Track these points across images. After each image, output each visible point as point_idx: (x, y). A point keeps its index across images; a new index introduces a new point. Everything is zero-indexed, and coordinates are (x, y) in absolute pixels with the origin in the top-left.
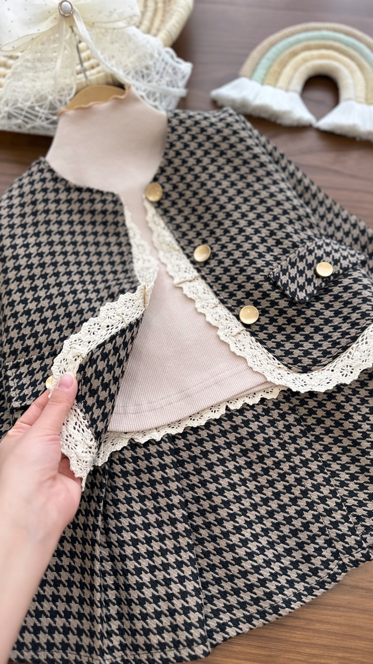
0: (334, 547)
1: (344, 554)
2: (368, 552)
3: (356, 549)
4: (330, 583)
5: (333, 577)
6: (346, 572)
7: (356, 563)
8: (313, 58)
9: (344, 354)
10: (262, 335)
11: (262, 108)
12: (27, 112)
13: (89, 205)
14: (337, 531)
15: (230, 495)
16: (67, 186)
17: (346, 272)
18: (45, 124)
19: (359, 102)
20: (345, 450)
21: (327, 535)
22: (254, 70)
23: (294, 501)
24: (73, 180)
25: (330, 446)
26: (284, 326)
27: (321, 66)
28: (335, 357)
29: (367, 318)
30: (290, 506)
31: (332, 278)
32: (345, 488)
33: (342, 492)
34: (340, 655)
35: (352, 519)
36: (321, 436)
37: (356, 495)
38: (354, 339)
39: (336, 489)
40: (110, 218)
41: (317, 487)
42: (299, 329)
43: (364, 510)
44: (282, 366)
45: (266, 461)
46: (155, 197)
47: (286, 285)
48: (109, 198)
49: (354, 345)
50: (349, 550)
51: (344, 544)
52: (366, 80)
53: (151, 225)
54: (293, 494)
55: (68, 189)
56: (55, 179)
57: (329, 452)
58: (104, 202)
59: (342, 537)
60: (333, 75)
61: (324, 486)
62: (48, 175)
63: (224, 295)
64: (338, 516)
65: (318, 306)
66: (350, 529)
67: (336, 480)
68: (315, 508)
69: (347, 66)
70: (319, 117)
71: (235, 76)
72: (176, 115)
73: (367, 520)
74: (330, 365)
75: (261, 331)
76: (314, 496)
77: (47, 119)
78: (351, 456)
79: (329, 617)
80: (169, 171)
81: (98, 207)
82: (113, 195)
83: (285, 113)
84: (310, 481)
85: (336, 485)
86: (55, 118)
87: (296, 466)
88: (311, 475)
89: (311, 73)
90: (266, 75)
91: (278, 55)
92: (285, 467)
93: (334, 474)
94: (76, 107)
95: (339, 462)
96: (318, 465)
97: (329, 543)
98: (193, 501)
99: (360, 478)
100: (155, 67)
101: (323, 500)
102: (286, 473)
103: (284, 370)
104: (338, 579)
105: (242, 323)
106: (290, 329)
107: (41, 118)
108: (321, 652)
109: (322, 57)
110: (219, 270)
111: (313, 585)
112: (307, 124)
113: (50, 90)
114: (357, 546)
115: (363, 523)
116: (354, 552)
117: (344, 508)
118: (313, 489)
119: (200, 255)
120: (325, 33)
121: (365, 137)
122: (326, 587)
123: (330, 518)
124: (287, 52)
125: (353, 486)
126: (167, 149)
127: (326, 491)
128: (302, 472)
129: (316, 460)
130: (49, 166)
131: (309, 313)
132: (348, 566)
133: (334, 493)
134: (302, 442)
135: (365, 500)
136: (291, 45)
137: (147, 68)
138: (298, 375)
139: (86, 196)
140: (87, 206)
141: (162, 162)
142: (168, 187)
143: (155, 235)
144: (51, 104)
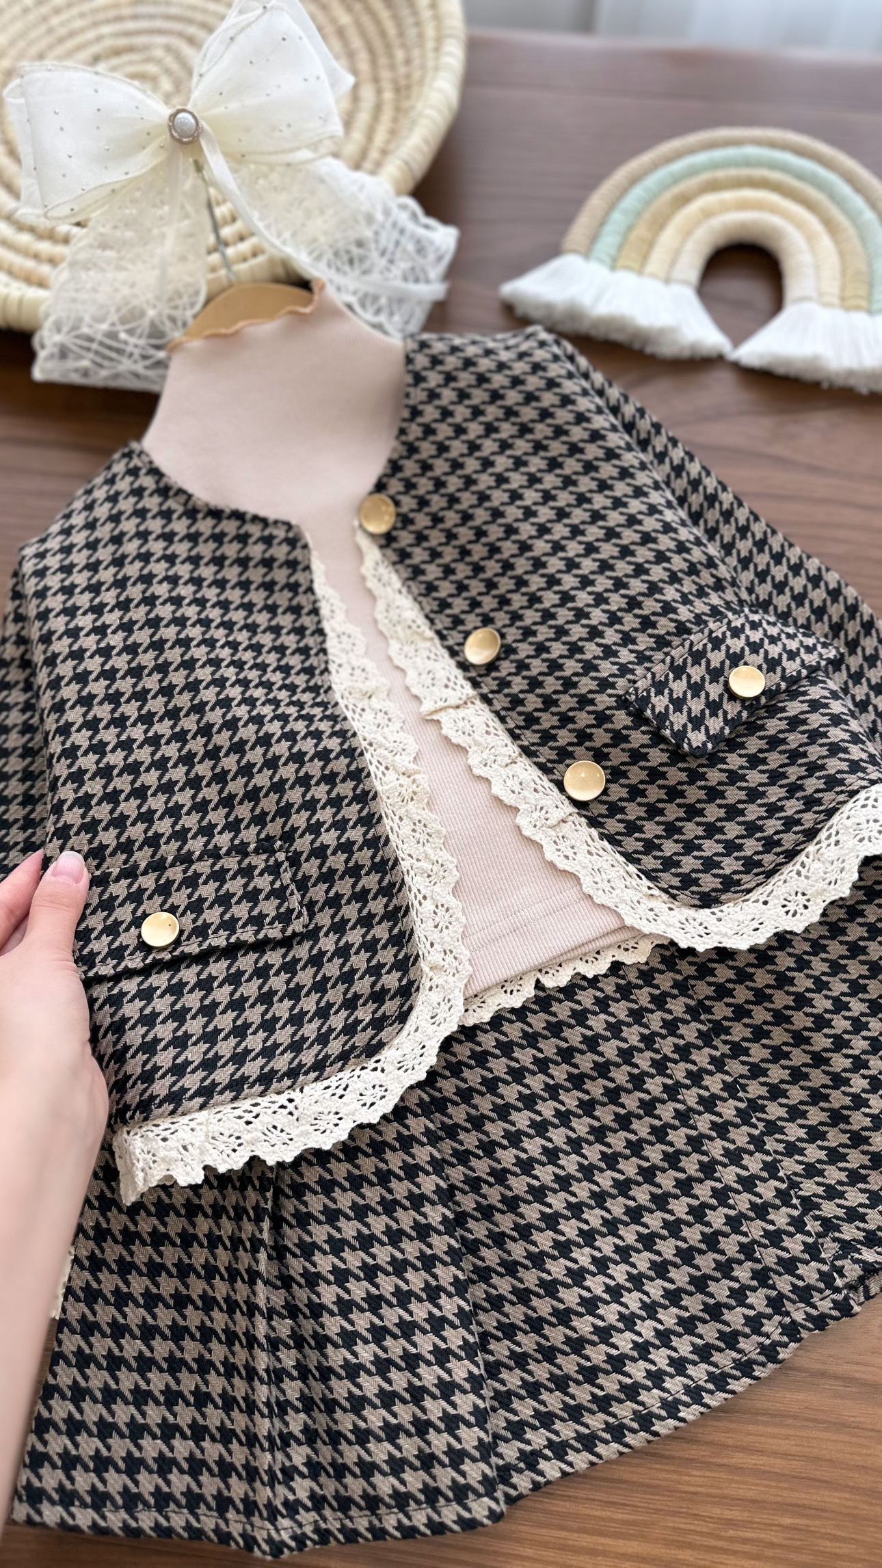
0: (773, 1287)
1: (794, 1302)
2: (846, 1298)
3: (821, 1291)
4: (763, 1365)
5: (770, 1353)
6: (799, 1340)
7: (820, 1322)
8: (725, 208)
9: (789, 867)
10: (613, 826)
11: (610, 322)
12: (101, 344)
13: (236, 546)
14: (779, 1252)
15: (545, 1174)
16: (190, 506)
17: (793, 688)
18: (139, 367)
19: (827, 305)
20: (797, 1075)
21: (758, 1261)
22: (594, 238)
23: (685, 1186)
24: (203, 494)
25: (763, 1065)
26: (660, 805)
27: (743, 225)
28: (770, 874)
29: (838, 789)
30: (677, 1197)
31: (763, 700)
32: (797, 1157)
33: (789, 1166)
34: (787, 1521)
35: (813, 1226)
36: (745, 1044)
37: (821, 1173)
38: (811, 834)
39: (775, 1161)
40: (280, 575)
41: (734, 1157)
42: (692, 812)
43: (839, 1206)
44: (656, 892)
45: (624, 1098)
46: (380, 526)
47: (663, 717)
48: (280, 533)
49: (811, 848)
50: (804, 1294)
51: (794, 1280)
52: (842, 254)
53: (372, 584)
54: (683, 1171)
55: (192, 513)
56: (164, 491)
57: (762, 1079)
58: (268, 541)
59: (789, 1265)
60: (771, 245)
61: (751, 1154)
62: (148, 482)
63: (530, 737)
64: (781, 1218)
65: (734, 761)
66: (808, 1248)
67: (778, 1141)
68: (731, 1202)
69: (800, 225)
70: (738, 339)
71: (553, 251)
72: (423, 345)
73: (845, 1227)
74: (760, 890)
75: (611, 815)
76: (729, 1175)
77: (145, 357)
78: (809, 1088)
79: (763, 1439)
80: (410, 467)
81: (256, 551)
82: (289, 526)
83: (662, 331)
84: (719, 1143)
85: (776, 1152)
86: (161, 355)
87: (690, 1109)
88: (722, 1130)
89: (721, 241)
90: (621, 247)
91: (647, 203)
92: (666, 1112)
93: (772, 1128)
94: (208, 332)
95: (784, 1101)
96: (737, 1109)
97: (762, 1277)
98: (467, 1188)
99: (829, 1136)
100: (377, 241)
101: (748, 1183)
102: (667, 1125)
103: (661, 902)
104: (781, 1356)
105: (569, 798)
106: (673, 812)
107: (131, 355)
108: (745, 1516)
109: (743, 205)
110: (518, 684)
111: (727, 1370)
112: (714, 354)
113: (150, 296)
114: (822, 1285)
115: (837, 1235)
116: (816, 1297)
117: (795, 1201)
118: (726, 1160)
119: (478, 650)
120: (751, 151)
121: (840, 382)
122: (756, 1373)
123: (764, 1224)
124: (667, 196)
125: (813, 1153)
126: (404, 420)
127: (754, 1164)
128: (703, 1123)
129: (733, 1096)
130: (151, 462)
131: (714, 776)
132: (804, 1327)
133: (771, 1169)
134: (702, 1058)
135: (840, 1183)
136: (676, 180)
137: (360, 244)
138: (692, 912)
139: (230, 527)
140: (231, 550)
141: (394, 450)
142: (408, 503)
143: (381, 605)
144: (153, 324)
